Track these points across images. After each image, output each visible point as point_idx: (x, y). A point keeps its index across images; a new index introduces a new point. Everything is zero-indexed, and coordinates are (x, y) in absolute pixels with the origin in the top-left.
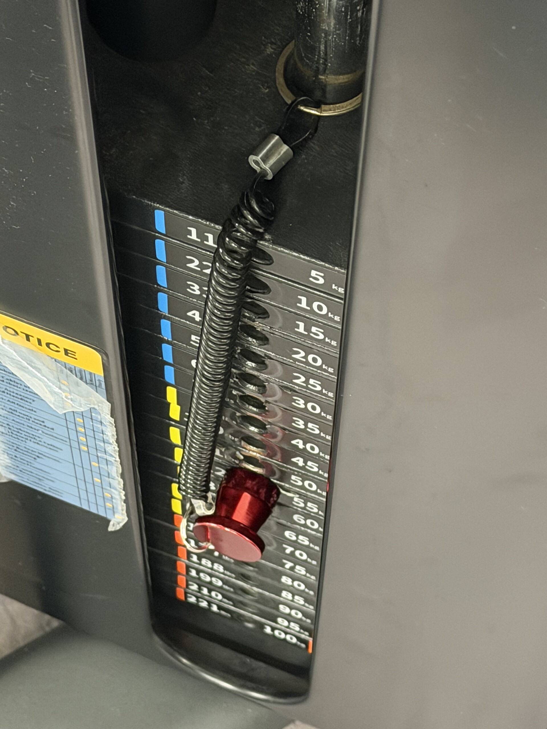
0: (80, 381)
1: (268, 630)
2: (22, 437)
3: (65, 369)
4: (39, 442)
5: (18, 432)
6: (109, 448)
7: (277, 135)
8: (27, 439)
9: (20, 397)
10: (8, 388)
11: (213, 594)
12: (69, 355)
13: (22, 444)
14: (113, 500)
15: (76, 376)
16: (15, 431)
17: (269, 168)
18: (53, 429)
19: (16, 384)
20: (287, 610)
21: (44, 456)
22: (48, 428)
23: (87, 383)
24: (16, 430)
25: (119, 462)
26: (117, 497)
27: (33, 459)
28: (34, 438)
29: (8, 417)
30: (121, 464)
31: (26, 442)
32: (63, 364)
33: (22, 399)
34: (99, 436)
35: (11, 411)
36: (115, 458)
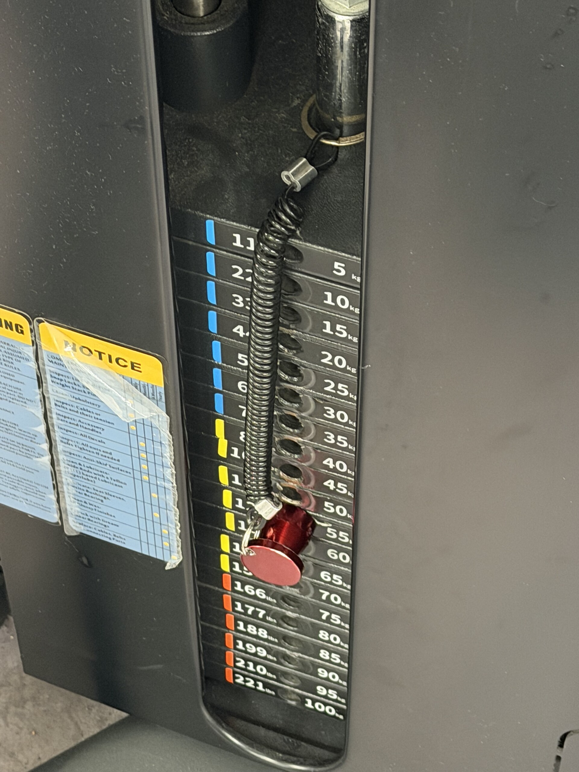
0: (145, 397)
1: (309, 704)
2: (92, 477)
3: (131, 384)
4: (107, 480)
5: (88, 471)
6: (167, 472)
7: (305, 157)
8: (96, 478)
9: (91, 428)
10: (82, 420)
11: (259, 667)
12: (135, 368)
13: (90, 485)
14: (171, 538)
15: (140, 392)
16: (85, 470)
17: (299, 181)
18: (119, 461)
19: (88, 413)
20: (325, 674)
21: (111, 495)
22: (115, 460)
23: (149, 398)
24: (87, 469)
25: (176, 488)
26: (174, 531)
27: (100, 502)
28: (102, 476)
29: (80, 454)
30: (177, 490)
31: (95, 482)
32: (130, 379)
33: (93, 430)
34: (158, 460)
35: (82, 446)
36: (172, 483)
